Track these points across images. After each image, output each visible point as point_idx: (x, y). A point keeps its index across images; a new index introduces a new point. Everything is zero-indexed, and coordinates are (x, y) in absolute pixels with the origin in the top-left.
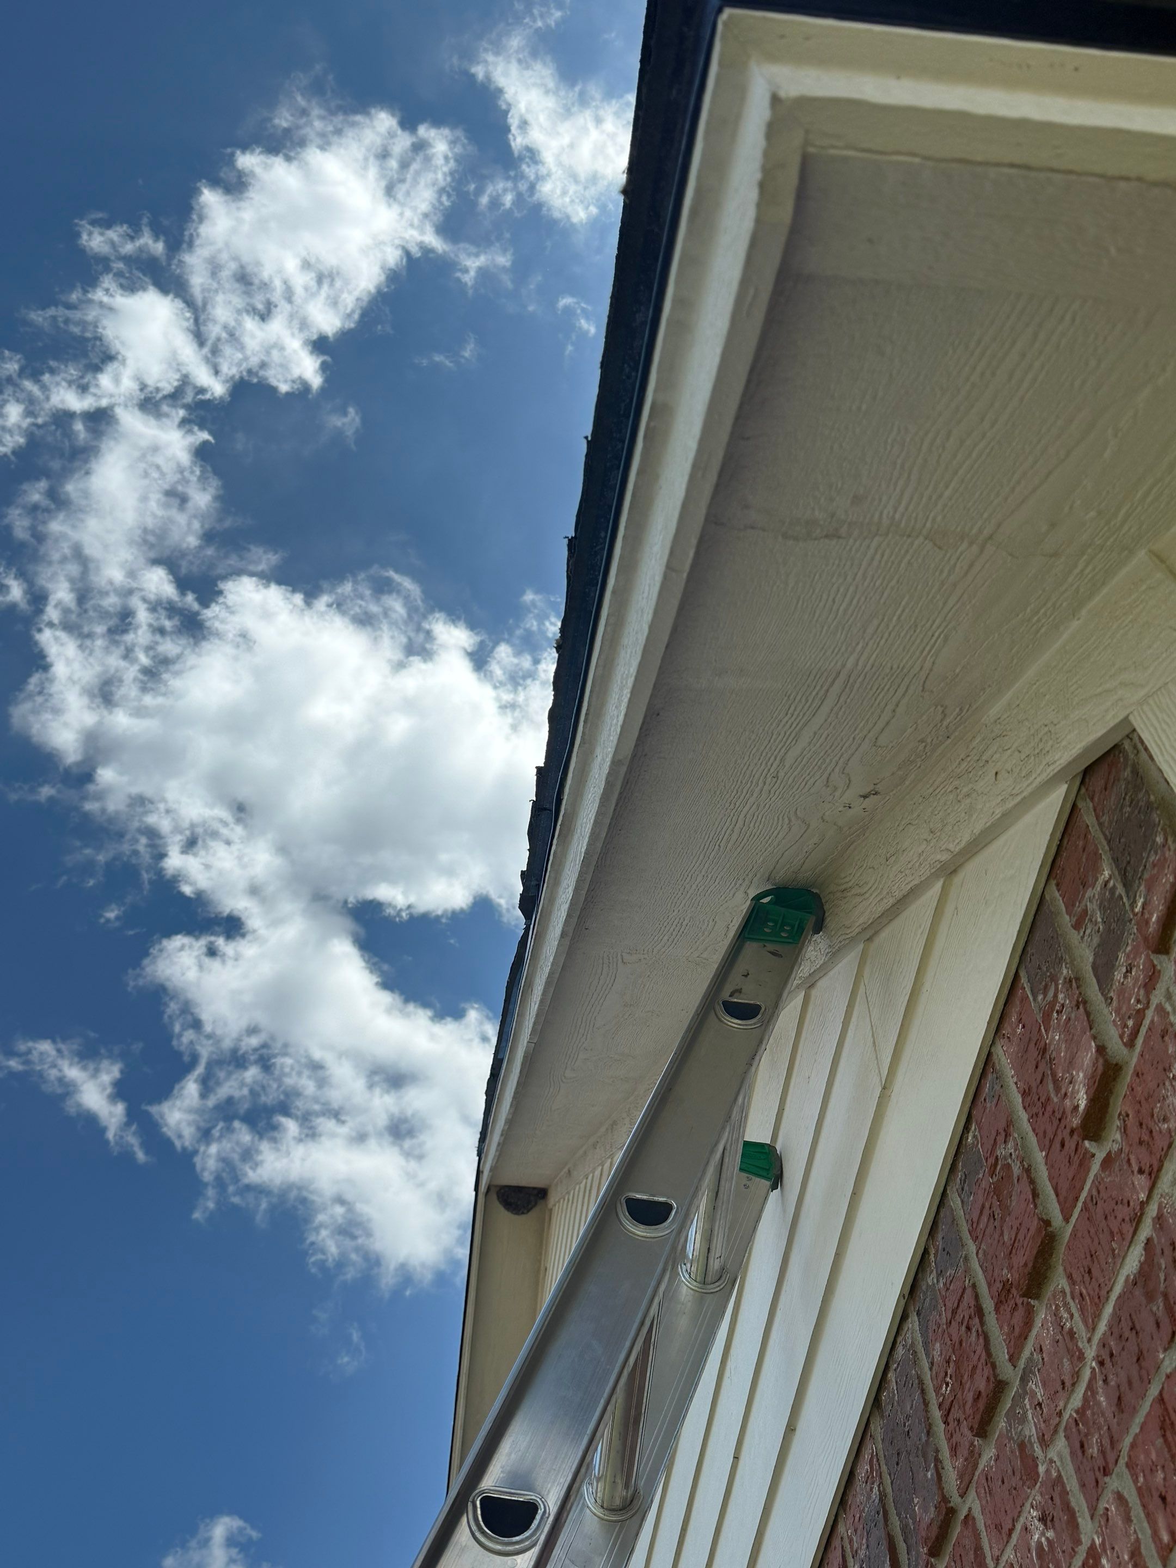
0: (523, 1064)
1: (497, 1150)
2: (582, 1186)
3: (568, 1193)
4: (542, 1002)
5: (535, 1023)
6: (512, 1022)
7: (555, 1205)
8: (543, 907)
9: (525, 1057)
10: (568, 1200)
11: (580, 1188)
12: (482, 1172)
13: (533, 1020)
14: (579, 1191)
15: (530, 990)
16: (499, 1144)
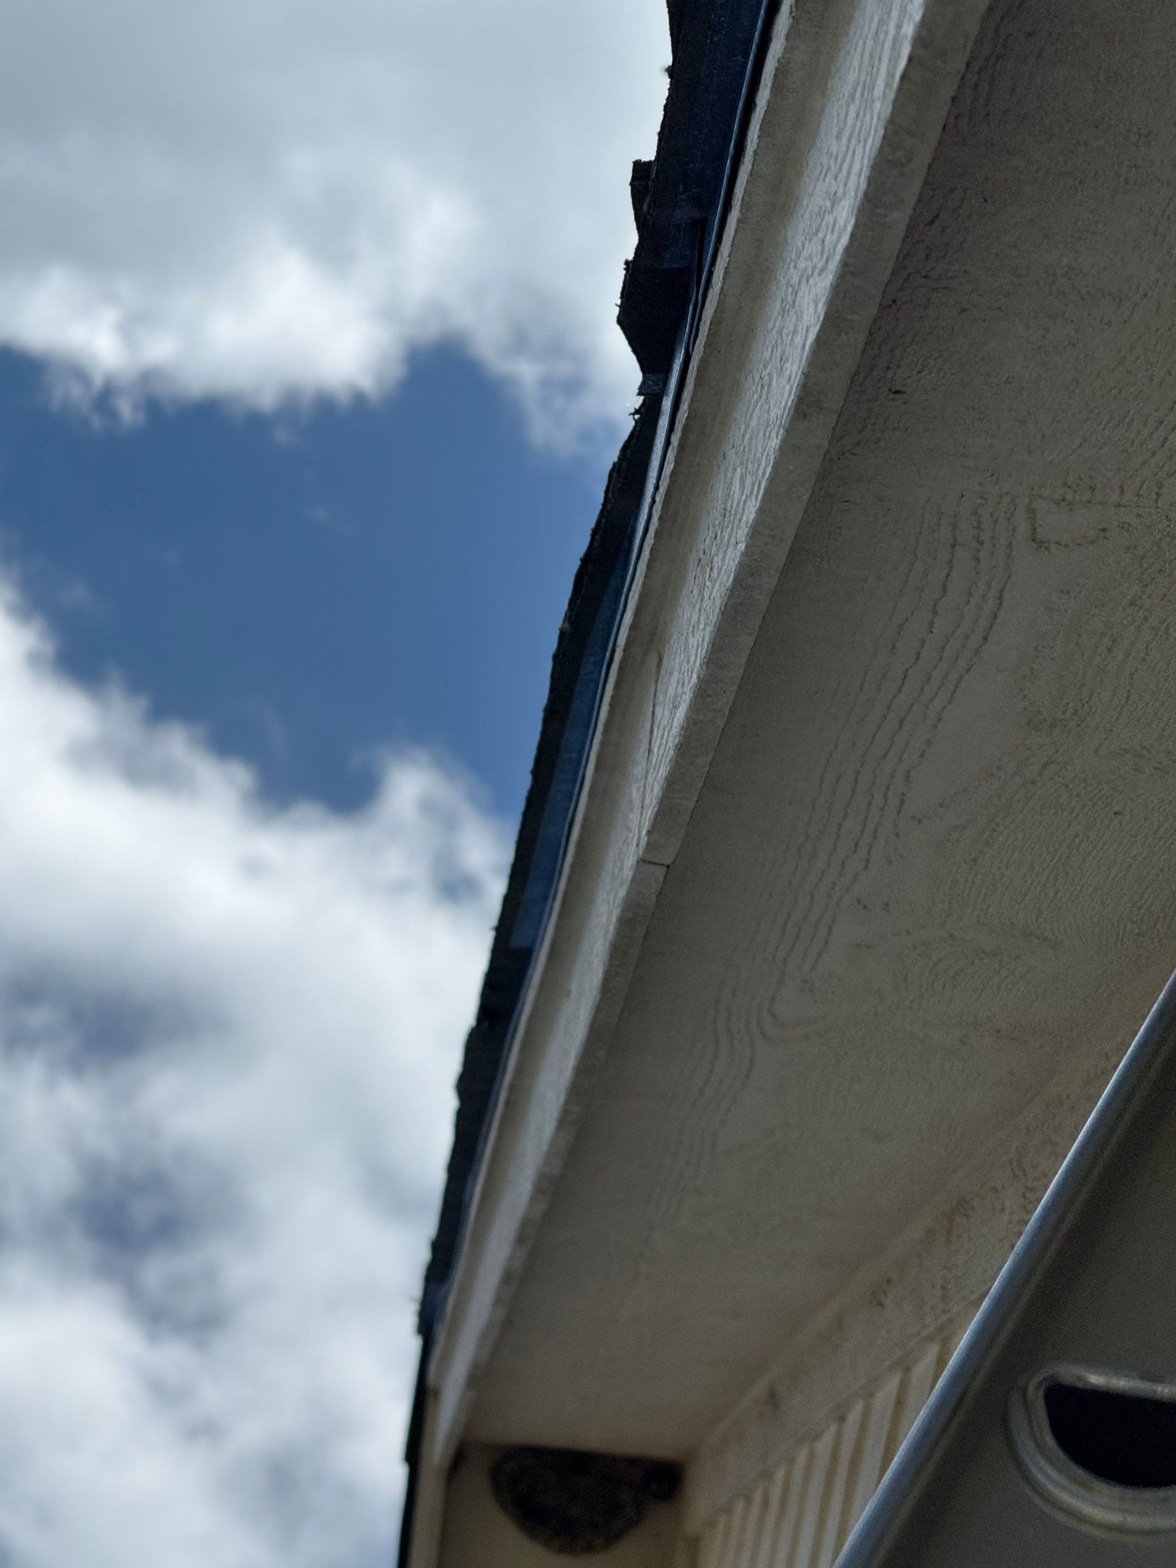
0: (617, 952)
1: (498, 1301)
2: (823, 1447)
3: (767, 1475)
4: (703, 693)
5: (671, 784)
6: (571, 797)
7: (711, 1524)
8: (719, 309)
9: (626, 923)
10: (766, 1503)
11: (812, 1456)
12: (437, 1394)
13: (663, 771)
14: (809, 1467)
15: (653, 658)
16: (507, 1277)
